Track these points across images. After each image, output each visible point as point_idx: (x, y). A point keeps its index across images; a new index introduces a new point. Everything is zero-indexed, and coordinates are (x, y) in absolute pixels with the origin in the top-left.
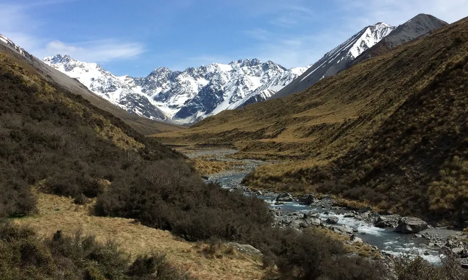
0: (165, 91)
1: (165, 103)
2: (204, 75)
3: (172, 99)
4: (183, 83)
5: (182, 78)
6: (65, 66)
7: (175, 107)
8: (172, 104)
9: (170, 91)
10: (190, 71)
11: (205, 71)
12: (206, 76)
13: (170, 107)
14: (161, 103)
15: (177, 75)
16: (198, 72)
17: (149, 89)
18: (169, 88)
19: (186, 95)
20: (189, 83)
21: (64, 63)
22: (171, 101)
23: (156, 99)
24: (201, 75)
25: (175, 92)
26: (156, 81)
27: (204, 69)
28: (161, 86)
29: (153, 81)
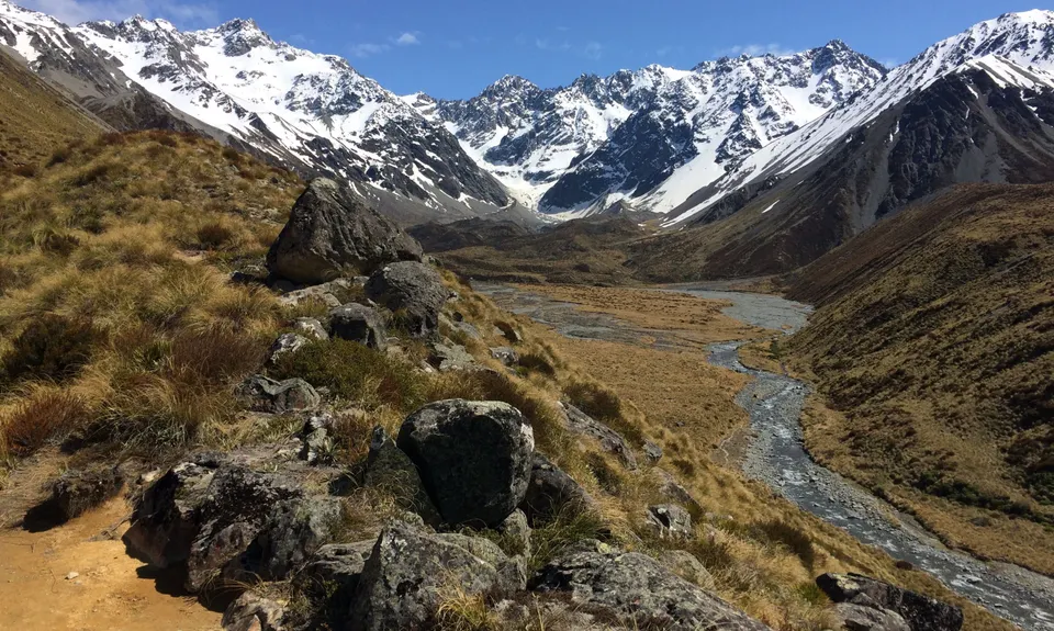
0: (519, 134)
1: (516, 167)
2: (625, 95)
3: (535, 156)
4: (567, 114)
5: (565, 102)
6: (228, 40)
7: (542, 177)
8: (534, 170)
9: (531, 134)
10: (587, 85)
11: (627, 86)
12: (630, 98)
13: (528, 176)
14: (503, 168)
15: (551, 95)
16: (609, 87)
17: (477, 129)
18: (529, 127)
19: (574, 145)
20: (584, 114)
21: (228, 34)
22: (533, 162)
23: (492, 156)
24: (617, 97)
25: (544, 137)
26: (495, 109)
27: (625, 80)
28: (508, 122)
29: (488, 110)
